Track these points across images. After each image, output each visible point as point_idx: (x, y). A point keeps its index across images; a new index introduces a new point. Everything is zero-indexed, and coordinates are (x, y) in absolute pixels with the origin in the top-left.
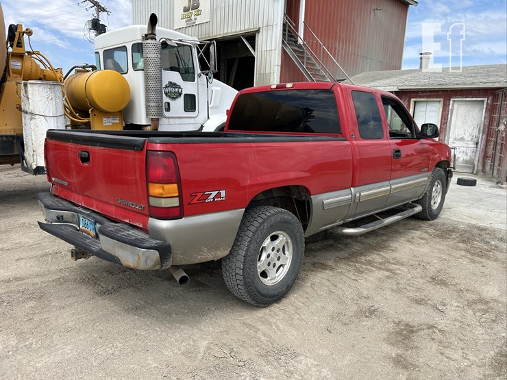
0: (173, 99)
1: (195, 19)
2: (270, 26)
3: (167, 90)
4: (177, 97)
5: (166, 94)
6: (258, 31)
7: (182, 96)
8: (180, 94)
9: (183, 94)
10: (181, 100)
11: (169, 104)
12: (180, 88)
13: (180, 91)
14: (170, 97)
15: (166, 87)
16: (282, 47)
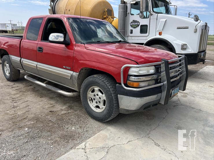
0: (135, 28)
3: (132, 24)
4: (137, 27)
5: (131, 26)
7: (140, 26)
8: (138, 26)
9: (140, 25)
10: (139, 28)
11: (132, 30)
12: (138, 22)
13: (138, 24)
14: (133, 27)
15: (132, 23)
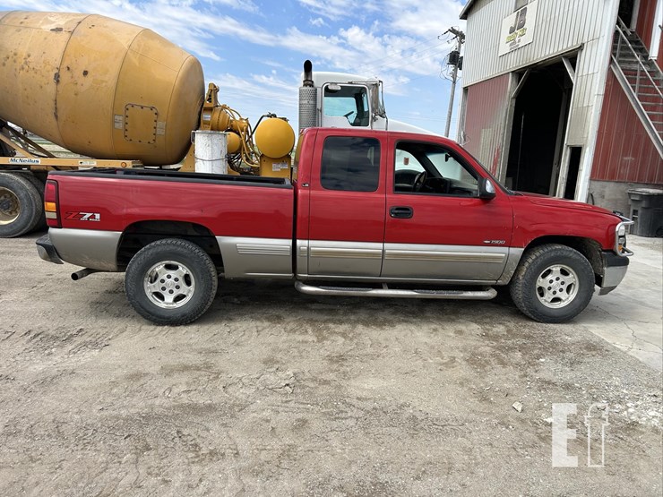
1: (519, 41)
2: (595, 39)
6: (581, 48)
16: (610, 69)
